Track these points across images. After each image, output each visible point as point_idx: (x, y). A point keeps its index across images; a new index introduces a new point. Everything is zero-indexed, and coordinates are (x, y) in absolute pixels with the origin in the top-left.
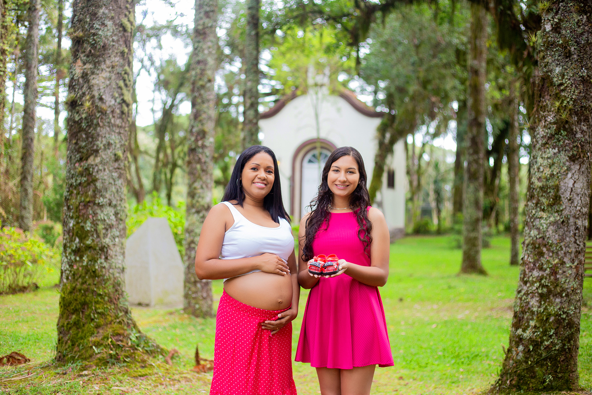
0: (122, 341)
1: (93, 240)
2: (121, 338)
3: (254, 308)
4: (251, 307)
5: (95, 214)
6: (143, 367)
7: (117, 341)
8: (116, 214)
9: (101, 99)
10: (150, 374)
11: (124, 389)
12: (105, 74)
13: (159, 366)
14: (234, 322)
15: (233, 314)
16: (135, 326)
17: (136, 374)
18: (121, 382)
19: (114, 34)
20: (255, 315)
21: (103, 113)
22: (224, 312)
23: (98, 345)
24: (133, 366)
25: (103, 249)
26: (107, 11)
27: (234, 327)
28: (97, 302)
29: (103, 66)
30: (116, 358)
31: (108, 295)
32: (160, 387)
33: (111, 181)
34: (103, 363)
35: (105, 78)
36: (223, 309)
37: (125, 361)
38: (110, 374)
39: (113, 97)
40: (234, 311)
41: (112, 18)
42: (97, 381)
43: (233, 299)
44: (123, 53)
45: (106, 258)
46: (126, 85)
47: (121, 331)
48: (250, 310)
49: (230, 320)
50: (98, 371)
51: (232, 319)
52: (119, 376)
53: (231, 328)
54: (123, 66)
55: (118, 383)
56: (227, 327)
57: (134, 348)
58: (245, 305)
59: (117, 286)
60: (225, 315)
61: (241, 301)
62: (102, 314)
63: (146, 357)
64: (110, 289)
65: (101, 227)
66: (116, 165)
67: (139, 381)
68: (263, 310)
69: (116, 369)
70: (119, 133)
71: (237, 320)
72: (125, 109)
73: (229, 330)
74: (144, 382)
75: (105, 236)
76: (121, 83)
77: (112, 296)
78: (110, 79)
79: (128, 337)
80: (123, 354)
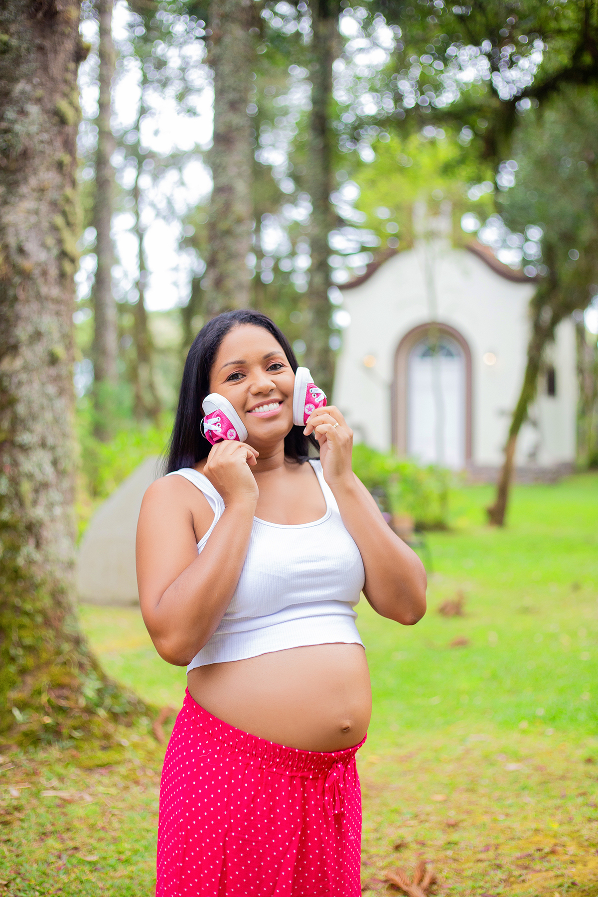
0: (67, 698)
1: (12, 513)
2: (65, 692)
3: (275, 746)
4: (267, 743)
5: (15, 464)
6: (104, 748)
7: (59, 697)
8: (55, 463)
9: (21, 251)
10: (118, 763)
11: (65, 794)
12: (28, 204)
13: (136, 746)
14: (219, 784)
15: (215, 762)
16: (95, 666)
17: (91, 763)
18: (61, 779)
19: (43, 130)
20: (277, 765)
21: (26, 275)
22: (189, 757)
23: (23, 706)
24: (85, 746)
25: (32, 529)
26: (28, 88)
27: (219, 798)
28: (21, 627)
29: (24, 189)
30: (55, 732)
31: (42, 612)
32: (135, 789)
33: (45, 402)
34: (33, 740)
35: (29, 212)
36: (187, 748)
37: (71, 737)
38: (43, 763)
39: (44, 245)
40: (218, 753)
41: (39, 100)
42: (18, 778)
43: (217, 721)
44: (60, 166)
45: (38, 545)
46: (69, 224)
47: (66, 680)
48: (265, 751)
49: (207, 780)
50: (22, 758)
51: (213, 776)
52: (59, 769)
53: (212, 802)
54: (61, 187)
55: (55, 783)
56: (200, 798)
57: (89, 711)
58: (250, 738)
59: (58, 595)
60: (192, 765)
61: (238, 726)
62: (31, 650)
63: (110, 727)
64: (46, 601)
65: (26, 487)
66: (53, 371)
67: (95, 777)
68: (301, 752)
69: (54, 752)
70: (58, 314)
71: (227, 780)
72: (68, 267)
73: (206, 807)
74: (106, 780)
75: (35, 503)
76: (59, 220)
77: (50, 613)
78: (37, 212)
79: (78, 690)
80: (71, 722)
